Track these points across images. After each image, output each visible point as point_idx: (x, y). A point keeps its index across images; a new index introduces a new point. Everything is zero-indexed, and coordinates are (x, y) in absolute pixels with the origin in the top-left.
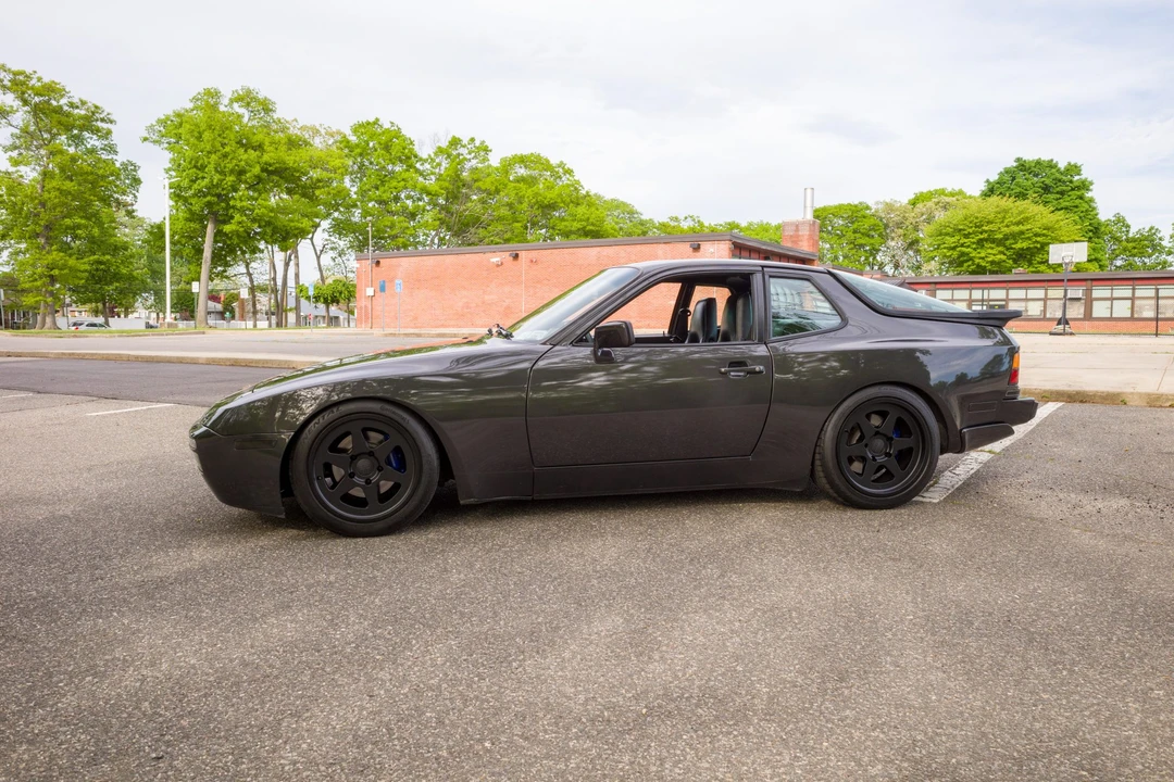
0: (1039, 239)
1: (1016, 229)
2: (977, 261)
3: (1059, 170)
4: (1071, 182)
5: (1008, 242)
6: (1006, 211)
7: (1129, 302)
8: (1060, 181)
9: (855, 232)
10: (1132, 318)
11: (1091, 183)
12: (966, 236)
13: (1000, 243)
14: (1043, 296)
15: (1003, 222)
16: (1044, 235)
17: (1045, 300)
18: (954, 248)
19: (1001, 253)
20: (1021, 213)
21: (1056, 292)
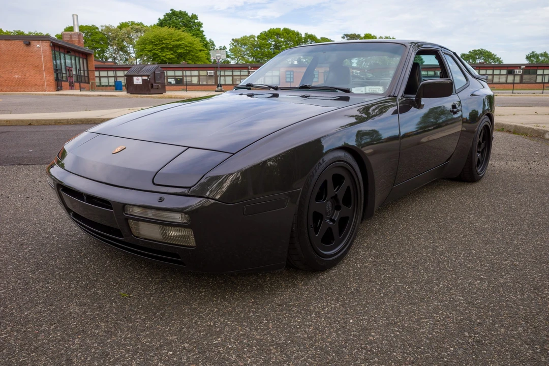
0: (188, 48)
1: (178, 43)
2: (162, 58)
3: (189, 16)
4: (194, 22)
5: (175, 49)
6: (171, 34)
7: (231, 77)
8: (190, 21)
9: (92, 41)
10: (233, 84)
11: (202, 24)
12: (156, 45)
13: (171, 49)
14: (197, 74)
15: (171, 39)
16: (190, 47)
17: (199, 76)
18: (151, 51)
19: (172, 54)
20: (178, 35)
21: (203, 73)
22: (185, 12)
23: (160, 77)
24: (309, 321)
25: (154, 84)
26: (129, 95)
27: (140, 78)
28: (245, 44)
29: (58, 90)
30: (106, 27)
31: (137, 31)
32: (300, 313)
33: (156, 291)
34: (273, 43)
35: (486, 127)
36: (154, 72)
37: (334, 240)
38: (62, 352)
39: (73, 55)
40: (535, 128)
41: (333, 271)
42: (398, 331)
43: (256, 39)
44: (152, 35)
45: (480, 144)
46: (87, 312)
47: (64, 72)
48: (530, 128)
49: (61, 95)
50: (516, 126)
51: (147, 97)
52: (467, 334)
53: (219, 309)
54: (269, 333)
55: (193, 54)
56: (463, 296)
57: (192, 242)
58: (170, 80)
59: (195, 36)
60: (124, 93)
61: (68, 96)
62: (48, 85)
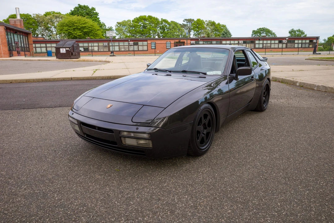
0: (90, 29)
1: (84, 25)
2: (74, 35)
3: (90, 9)
4: (93, 12)
5: (82, 29)
6: (79, 20)
7: (118, 47)
8: (91, 12)
9: (27, 24)
10: (119, 51)
11: (98, 14)
12: (70, 27)
13: (79, 29)
15: (80, 23)
16: (91, 28)
17: (98, 46)
18: (67, 30)
19: (80, 32)
20: (84, 21)
21: (101, 44)
22: (87, 6)
23: (77, 48)
24: (199, 175)
25: (73, 53)
26: (58, 59)
27: (64, 49)
28: (125, 26)
29: (10, 57)
30: (36, 15)
31: (56, 17)
32: (195, 173)
33: (131, 168)
34: (142, 25)
35: (267, 84)
36: (73, 45)
37: (204, 142)
38: (104, 192)
39: (19, 35)
40: (292, 80)
41: (205, 156)
42: (235, 177)
43: (132, 22)
44: (67, 21)
45: (264, 93)
46: (105, 178)
47: (14, 45)
48: (289, 80)
49: (14, 60)
50: (282, 79)
51: (69, 61)
52: (261, 176)
53: (161, 173)
54: (185, 181)
55: (94, 32)
56: (260, 163)
57: (151, 146)
58: (80, 49)
59: (94, 21)
60: (54, 58)
61: (19, 61)
62: (4, 54)
